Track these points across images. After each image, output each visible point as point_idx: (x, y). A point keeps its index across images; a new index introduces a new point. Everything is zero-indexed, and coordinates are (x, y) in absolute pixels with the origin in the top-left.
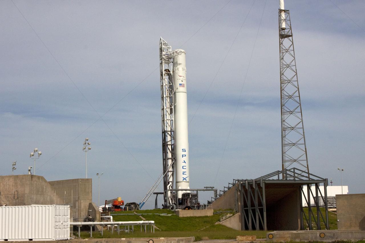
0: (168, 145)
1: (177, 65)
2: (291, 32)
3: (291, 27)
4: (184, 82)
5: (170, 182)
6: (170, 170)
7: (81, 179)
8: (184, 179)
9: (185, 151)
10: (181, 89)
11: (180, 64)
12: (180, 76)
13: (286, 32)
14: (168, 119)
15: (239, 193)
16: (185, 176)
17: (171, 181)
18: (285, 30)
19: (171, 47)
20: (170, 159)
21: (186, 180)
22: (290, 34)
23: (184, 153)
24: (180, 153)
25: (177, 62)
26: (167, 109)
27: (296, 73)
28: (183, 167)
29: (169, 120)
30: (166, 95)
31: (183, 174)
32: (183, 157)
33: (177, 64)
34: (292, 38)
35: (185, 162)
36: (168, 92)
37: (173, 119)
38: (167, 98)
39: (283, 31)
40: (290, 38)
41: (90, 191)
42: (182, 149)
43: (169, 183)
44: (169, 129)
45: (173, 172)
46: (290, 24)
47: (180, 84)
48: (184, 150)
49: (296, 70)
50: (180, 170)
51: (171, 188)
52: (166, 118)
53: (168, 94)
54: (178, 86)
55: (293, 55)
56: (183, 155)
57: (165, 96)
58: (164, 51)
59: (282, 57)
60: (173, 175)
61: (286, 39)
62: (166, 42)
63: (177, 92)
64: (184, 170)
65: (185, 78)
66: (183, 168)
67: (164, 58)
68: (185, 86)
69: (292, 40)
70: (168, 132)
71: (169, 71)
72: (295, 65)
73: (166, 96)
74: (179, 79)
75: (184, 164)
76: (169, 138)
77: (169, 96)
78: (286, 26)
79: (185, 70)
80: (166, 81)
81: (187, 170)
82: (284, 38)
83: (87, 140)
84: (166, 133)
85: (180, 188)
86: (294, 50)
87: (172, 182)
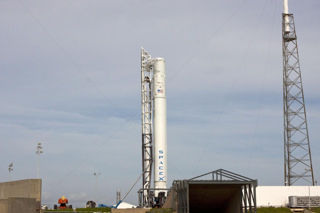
0: (146, 147)
1: (156, 73)
2: (295, 35)
3: (295, 30)
4: (163, 88)
5: (147, 181)
6: (147, 171)
7: (31, 179)
8: (161, 179)
9: (163, 152)
10: (159, 95)
11: (158, 71)
12: (159, 83)
13: (290, 35)
14: (146, 122)
15: (176, 193)
16: (161, 177)
17: (149, 180)
18: (289, 34)
19: (150, 55)
20: (148, 160)
21: (162, 180)
22: (294, 37)
23: (161, 155)
24: (157, 154)
25: (156, 69)
26: (146, 113)
27: (300, 75)
28: (160, 167)
29: (147, 124)
30: (145, 100)
31: (160, 174)
32: (160, 158)
33: (156, 71)
34: (296, 41)
35: (162, 163)
36: (147, 98)
37: (151, 123)
38: (146, 104)
39: (288, 34)
40: (294, 41)
41: (39, 190)
42: (160, 151)
43: (146, 183)
44: (147, 132)
45: (150, 172)
46: (294, 28)
47: (159, 90)
48: (161, 152)
49: (300, 72)
50: (158, 171)
51: (148, 188)
52: (145, 122)
53: (147, 100)
54: (156, 91)
55: (297, 58)
56: (160, 156)
57: (143, 102)
58: (144, 60)
59: (287, 60)
60: (150, 174)
61: (291, 42)
62: (146, 52)
63: (155, 98)
64: (161, 171)
65: (164, 84)
66: (160, 169)
67: (143, 66)
68: (164, 91)
69: (296, 42)
70: (146, 135)
71: (148, 78)
72: (299, 67)
73: (145, 102)
74: (158, 85)
75: (161, 165)
76: (147, 141)
77: (147, 101)
78: (290, 30)
79: (164, 77)
80: (146, 87)
81: (164, 171)
82: (289, 41)
83: (40, 144)
84: (145, 136)
85: (157, 187)
86: (297, 53)
87: (150, 182)
